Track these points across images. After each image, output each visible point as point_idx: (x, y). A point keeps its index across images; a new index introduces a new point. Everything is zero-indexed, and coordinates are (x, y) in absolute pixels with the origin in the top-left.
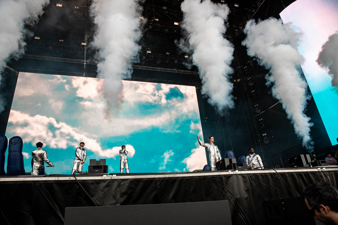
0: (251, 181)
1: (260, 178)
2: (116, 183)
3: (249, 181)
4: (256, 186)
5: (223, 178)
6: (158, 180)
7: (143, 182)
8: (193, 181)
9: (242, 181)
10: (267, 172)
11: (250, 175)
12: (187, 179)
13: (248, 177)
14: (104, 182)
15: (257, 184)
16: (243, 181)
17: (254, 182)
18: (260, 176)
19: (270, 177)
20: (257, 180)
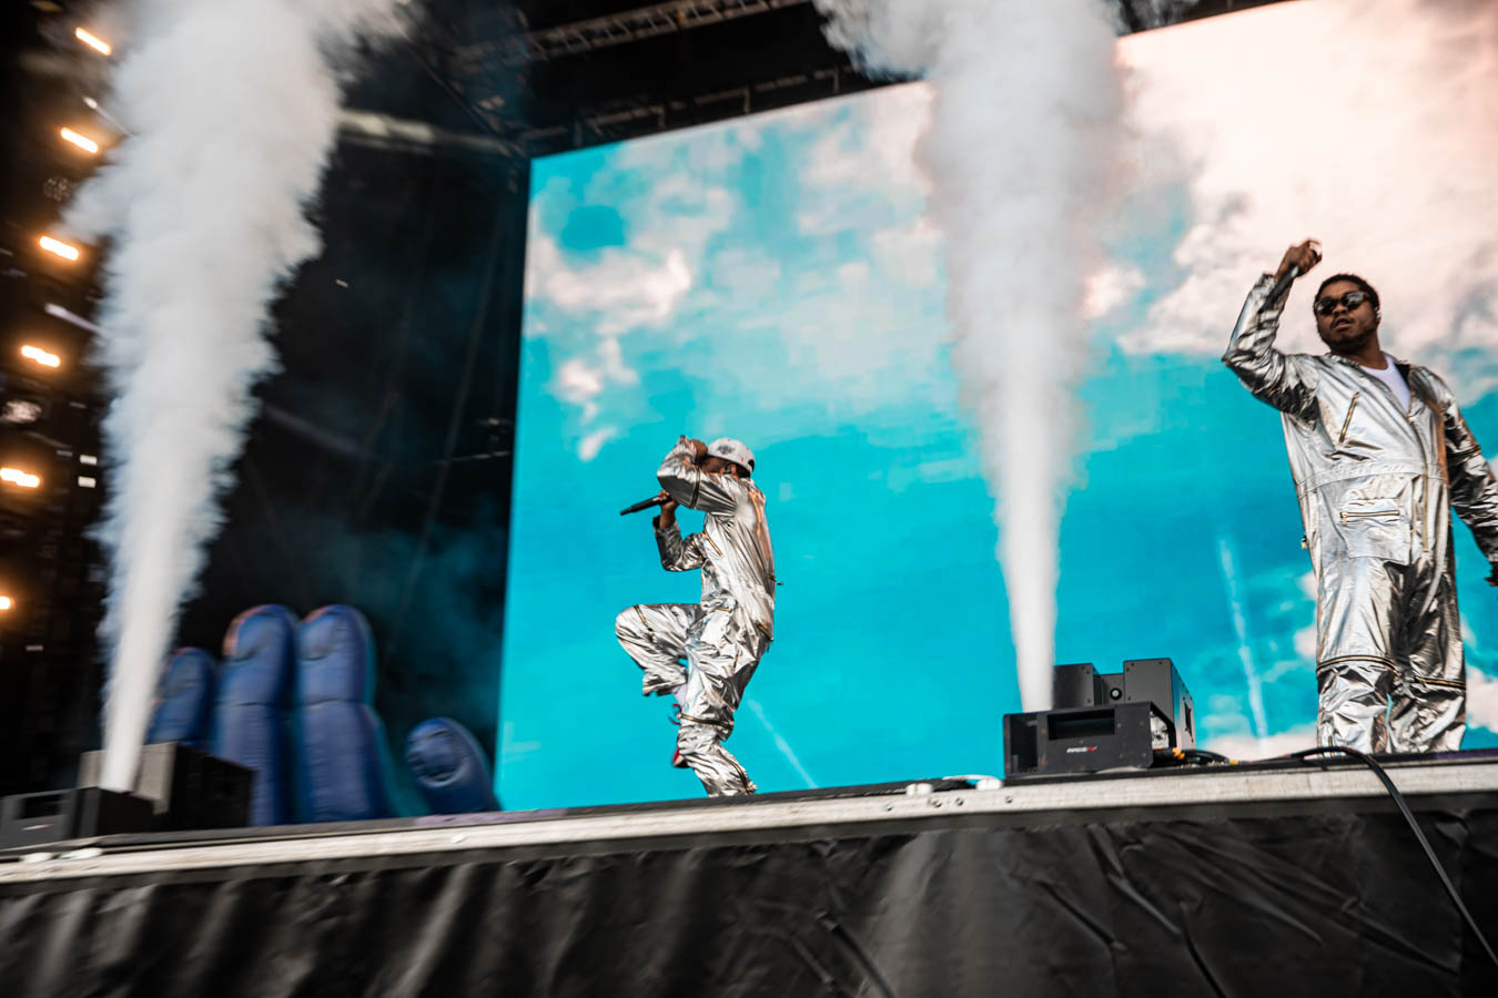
0: (1125, 886)
1: (1238, 848)
2: (76, 905)
3: (1099, 876)
4: (1175, 929)
5: (825, 851)
6: (327, 878)
7: (232, 892)
8: (571, 882)
9: (1014, 885)
10: (1327, 792)
11: (1114, 825)
12: (522, 868)
13: (1091, 837)
14: (20, 897)
15: (1184, 906)
16: (1024, 881)
17: (1154, 888)
18: (1233, 827)
19: (1359, 844)
20: (1196, 873)
